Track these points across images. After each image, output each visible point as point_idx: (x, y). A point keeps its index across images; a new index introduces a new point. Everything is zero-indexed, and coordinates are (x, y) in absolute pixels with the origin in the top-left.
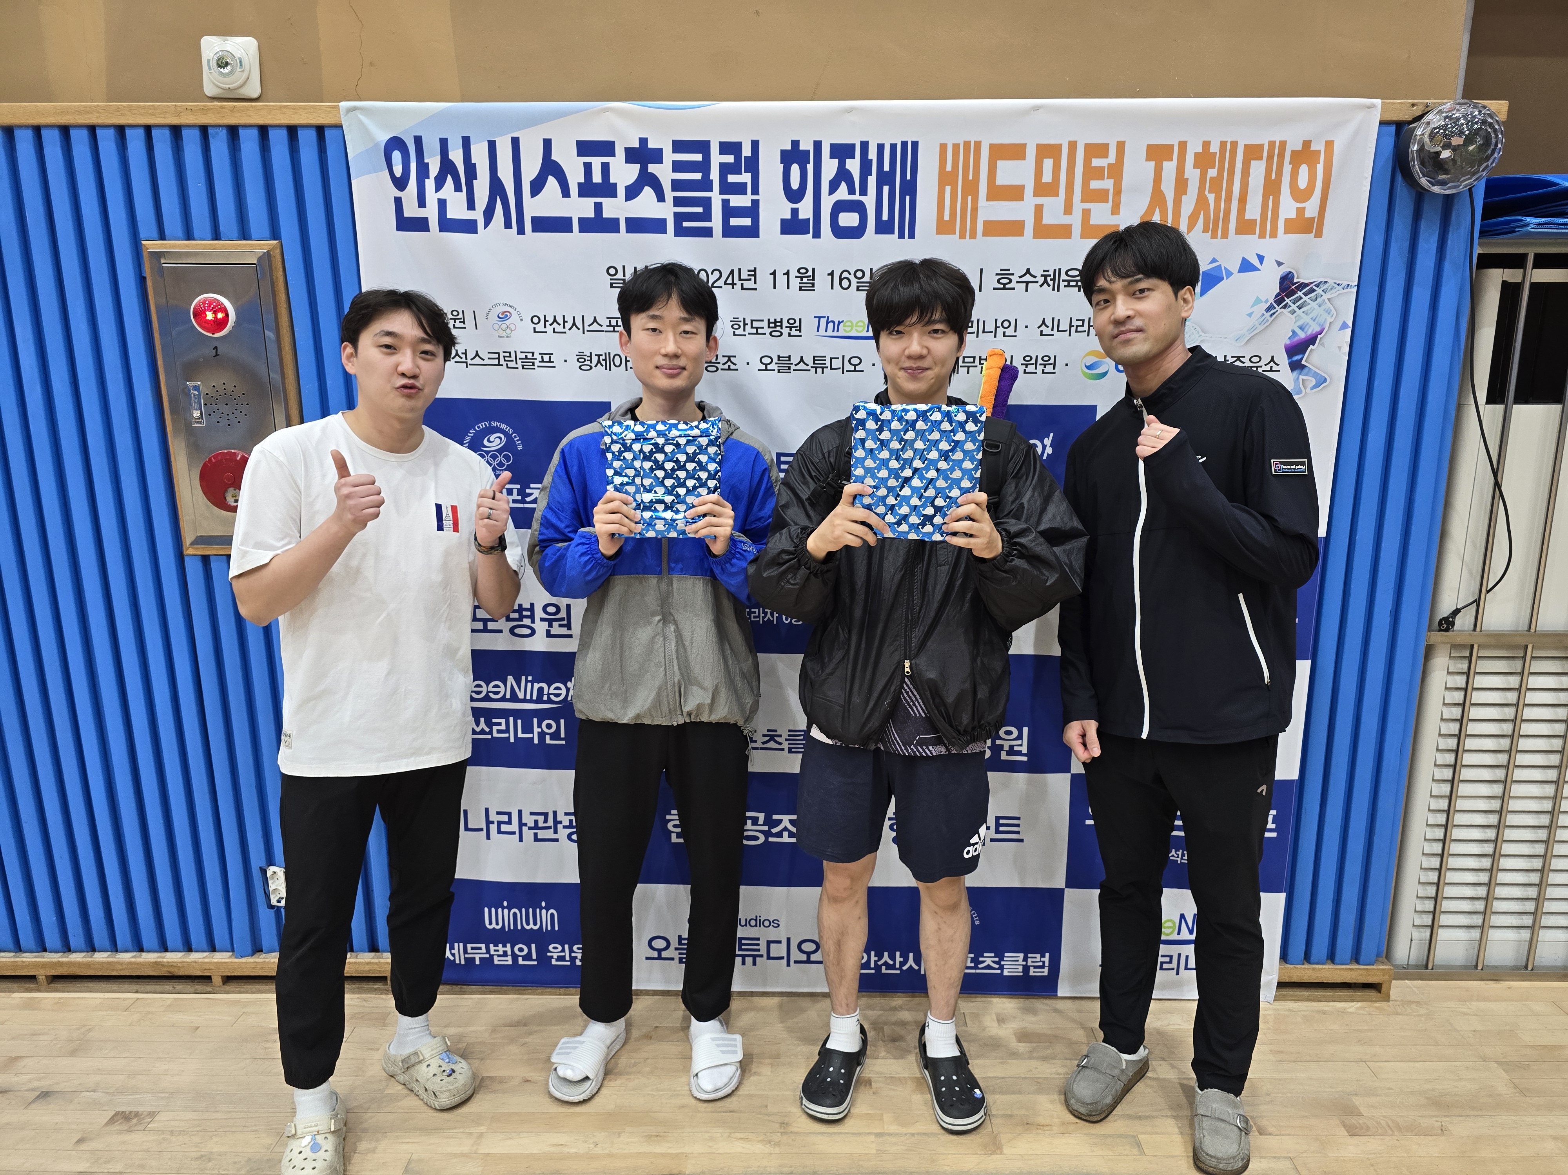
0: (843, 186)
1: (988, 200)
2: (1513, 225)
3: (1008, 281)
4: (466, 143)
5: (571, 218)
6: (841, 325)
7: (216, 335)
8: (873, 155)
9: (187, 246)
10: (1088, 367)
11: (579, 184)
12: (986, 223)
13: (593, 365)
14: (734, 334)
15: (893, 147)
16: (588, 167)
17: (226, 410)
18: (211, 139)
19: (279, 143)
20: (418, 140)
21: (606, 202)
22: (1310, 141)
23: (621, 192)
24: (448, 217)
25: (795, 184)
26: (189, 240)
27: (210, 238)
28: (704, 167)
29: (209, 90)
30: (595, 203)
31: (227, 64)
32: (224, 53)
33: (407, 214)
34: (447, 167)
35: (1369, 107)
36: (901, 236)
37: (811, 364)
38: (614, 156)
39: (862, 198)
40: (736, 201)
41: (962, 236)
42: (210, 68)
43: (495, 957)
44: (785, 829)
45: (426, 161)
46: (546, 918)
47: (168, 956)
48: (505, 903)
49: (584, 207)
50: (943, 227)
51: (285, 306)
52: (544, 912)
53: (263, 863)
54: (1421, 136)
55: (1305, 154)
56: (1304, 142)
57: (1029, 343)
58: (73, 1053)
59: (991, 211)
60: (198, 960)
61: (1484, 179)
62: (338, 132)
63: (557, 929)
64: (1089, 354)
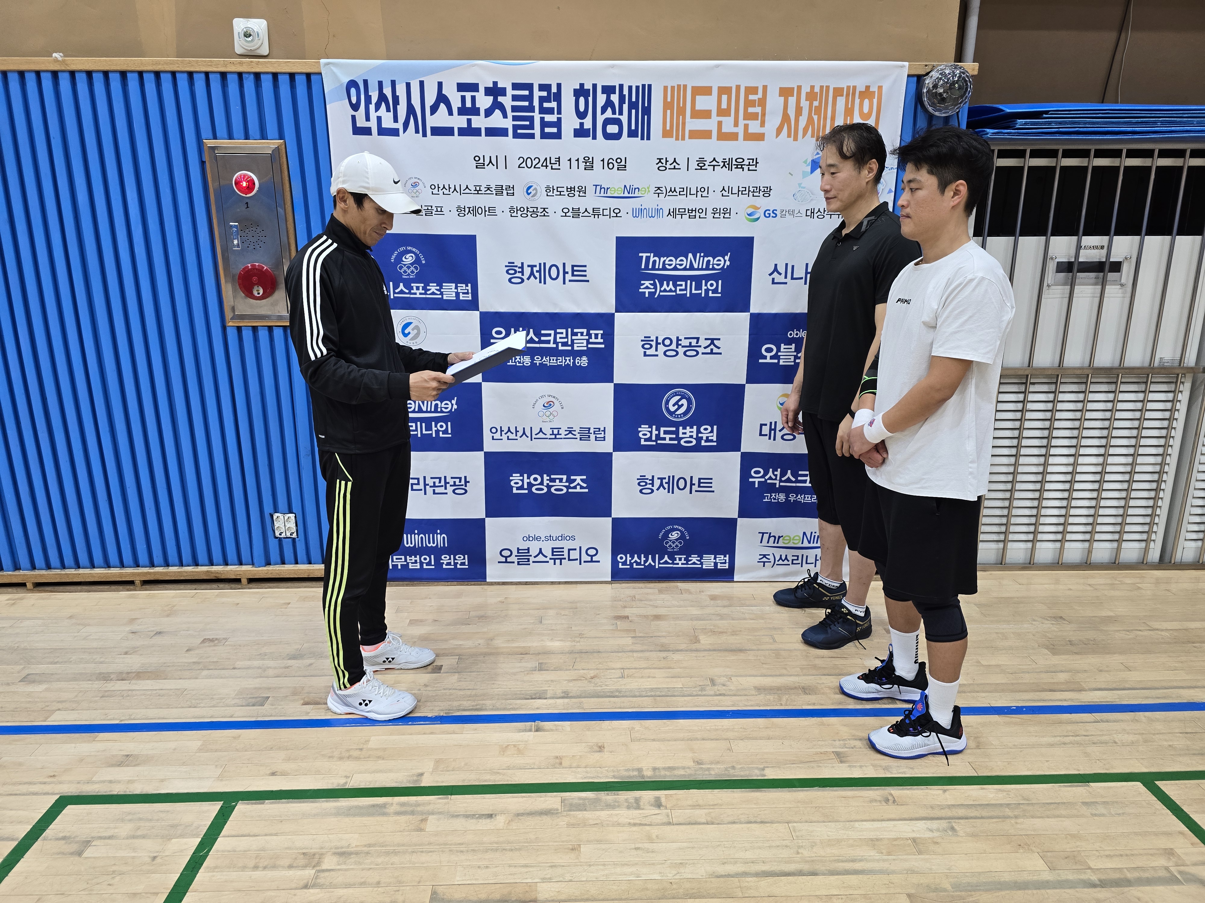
0: (609, 109)
1: (691, 118)
2: (981, 133)
3: (703, 165)
4: (393, 83)
5: (453, 128)
6: (609, 190)
7: (248, 196)
8: (626, 92)
9: (230, 143)
10: (748, 215)
11: (458, 108)
12: (690, 131)
13: (466, 213)
14: (547, 195)
15: (637, 88)
16: (463, 98)
17: (253, 239)
18: (244, 81)
19: (284, 83)
20: (366, 82)
21: (473, 118)
22: (869, 86)
23: (482, 112)
24: (383, 126)
25: (582, 108)
26: (230, 139)
27: (243, 138)
28: (530, 98)
29: (238, 50)
30: (468, 119)
31: (250, 35)
32: (248, 29)
33: (359, 125)
34: (382, 97)
35: (902, 67)
36: (642, 139)
37: (591, 212)
38: (478, 91)
39: (620, 117)
40: (549, 118)
41: (677, 139)
42: (239, 38)
43: (410, 565)
44: (578, 484)
45: (370, 94)
46: (440, 539)
47: (215, 568)
48: (416, 532)
49: (460, 122)
50: (666, 134)
51: (287, 178)
52: (439, 536)
53: (272, 511)
54: (928, 83)
55: (867, 93)
56: (866, 87)
57: (716, 201)
58: (168, 616)
59: (693, 124)
60: (232, 570)
61: (966, 107)
62: (319, 77)
63: (446, 546)
64: (748, 207)
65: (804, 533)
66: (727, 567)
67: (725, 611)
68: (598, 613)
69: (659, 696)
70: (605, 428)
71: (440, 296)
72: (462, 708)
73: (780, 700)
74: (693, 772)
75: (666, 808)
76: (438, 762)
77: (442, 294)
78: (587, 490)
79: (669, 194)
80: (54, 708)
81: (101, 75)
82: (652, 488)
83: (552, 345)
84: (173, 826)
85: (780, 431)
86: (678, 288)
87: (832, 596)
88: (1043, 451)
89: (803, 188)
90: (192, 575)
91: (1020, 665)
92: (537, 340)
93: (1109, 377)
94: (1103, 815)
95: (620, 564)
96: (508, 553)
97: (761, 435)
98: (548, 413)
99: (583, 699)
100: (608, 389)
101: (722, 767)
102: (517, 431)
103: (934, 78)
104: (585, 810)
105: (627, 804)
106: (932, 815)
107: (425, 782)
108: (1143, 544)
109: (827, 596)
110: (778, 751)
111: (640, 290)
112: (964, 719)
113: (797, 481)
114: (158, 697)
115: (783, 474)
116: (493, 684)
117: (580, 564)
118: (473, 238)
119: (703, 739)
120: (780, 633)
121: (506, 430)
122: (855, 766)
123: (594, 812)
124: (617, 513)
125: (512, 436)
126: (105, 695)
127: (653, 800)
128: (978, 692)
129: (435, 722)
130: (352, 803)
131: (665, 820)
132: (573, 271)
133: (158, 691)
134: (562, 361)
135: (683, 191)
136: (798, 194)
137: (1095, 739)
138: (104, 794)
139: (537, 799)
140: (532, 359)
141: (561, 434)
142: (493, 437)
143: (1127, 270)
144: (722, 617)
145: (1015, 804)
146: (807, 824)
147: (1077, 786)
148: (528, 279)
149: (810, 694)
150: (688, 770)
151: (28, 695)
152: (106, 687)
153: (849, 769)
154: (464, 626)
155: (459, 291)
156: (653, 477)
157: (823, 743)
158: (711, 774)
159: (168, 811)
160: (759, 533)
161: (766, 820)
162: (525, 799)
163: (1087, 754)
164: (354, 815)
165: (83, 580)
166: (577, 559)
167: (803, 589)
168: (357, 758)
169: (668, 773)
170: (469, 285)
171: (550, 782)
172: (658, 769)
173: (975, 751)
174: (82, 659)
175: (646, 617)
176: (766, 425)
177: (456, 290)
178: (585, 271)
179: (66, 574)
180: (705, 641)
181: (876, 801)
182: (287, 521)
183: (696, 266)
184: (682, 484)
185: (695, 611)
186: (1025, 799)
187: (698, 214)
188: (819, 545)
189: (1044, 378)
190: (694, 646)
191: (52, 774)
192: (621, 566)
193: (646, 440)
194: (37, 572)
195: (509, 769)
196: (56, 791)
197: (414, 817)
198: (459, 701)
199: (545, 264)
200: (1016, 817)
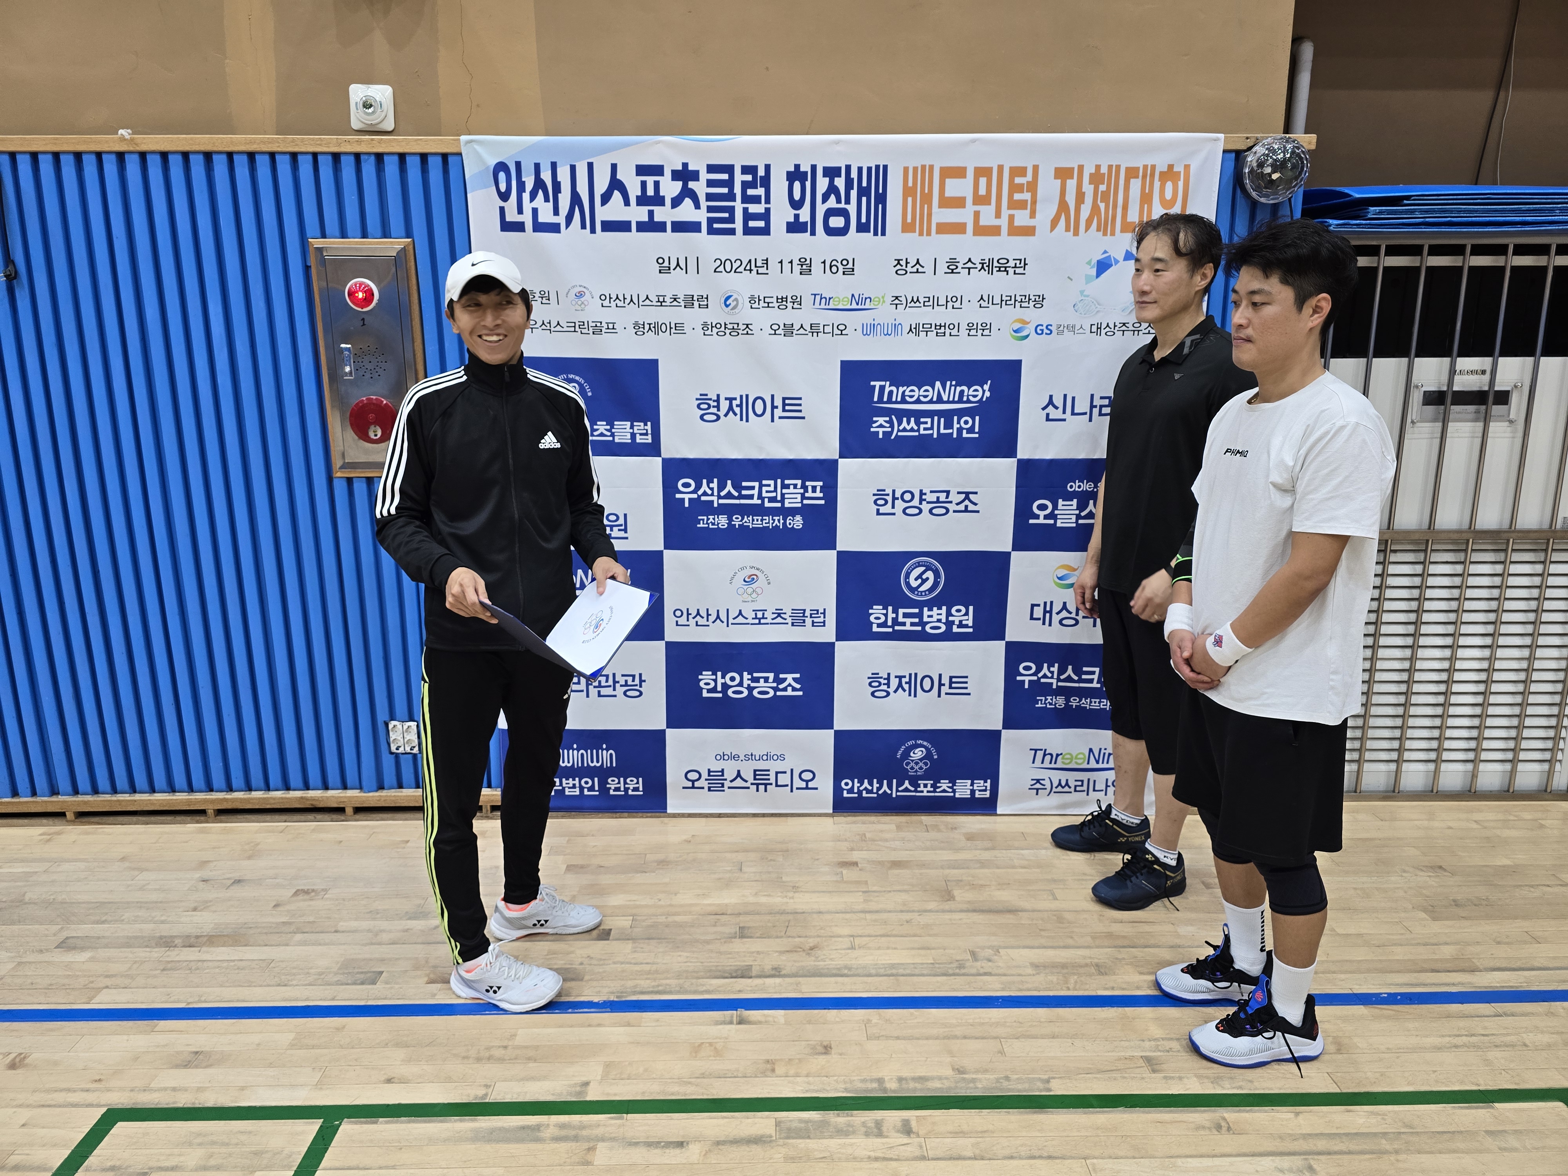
0: (833, 197)
1: (940, 207)
3: (954, 267)
4: (554, 166)
5: (630, 222)
6: (831, 300)
7: (365, 310)
9: (343, 242)
10: (1015, 331)
11: (637, 197)
12: (938, 224)
13: (645, 331)
14: (751, 308)
15: (869, 169)
16: (644, 184)
17: (369, 366)
18: (363, 164)
19: (413, 165)
20: (518, 165)
21: (657, 209)
22: (1173, 166)
23: (668, 202)
24: (540, 220)
25: (797, 196)
26: (343, 238)
27: (360, 236)
28: (730, 183)
29: (355, 124)
30: (649, 211)
31: (371, 106)
32: (367, 97)
33: (508, 219)
34: (539, 184)
35: (1215, 140)
36: (876, 234)
37: (809, 329)
38: (663, 175)
39: (847, 207)
40: (753, 208)
41: (921, 234)
42: (357, 109)
43: (567, 789)
44: (790, 685)
45: (523, 180)
46: (606, 757)
47: (311, 794)
48: (575, 746)
49: (640, 214)
50: (907, 228)
51: (415, 287)
52: (605, 752)
53: (387, 718)
54: (1251, 161)
55: (1170, 174)
56: (1169, 166)
57: (971, 313)
58: (249, 858)
59: (941, 215)
60: (334, 796)
61: (1301, 191)
62: (457, 158)
63: (614, 765)
64: (1015, 321)
65: (1091, 750)
66: (988, 796)
67: (986, 855)
68: (817, 858)
69: (903, 975)
70: (825, 610)
71: (611, 439)
72: (638, 989)
73: (1066, 982)
74: (953, 1085)
75: (918, 1136)
76: (608, 1066)
77: (613, 435)
78: (801, 693)
79: (911, 305)
80: (101, 985)
81: (179, 158)
82: (888, 689)
83: (756, 501)
84: (255, 1153)
85: (1058, 613)
86: (922, 426)
87: (1130, 837)
88: (1409, 641)
89: (1085, 296)
90: (282, 803)
91: (1389, 934)
92: (736, 494)
93: (1496, 543)
94: (1515, 1150)
95: (845, 792)
96: (696, 776)
97: (1032, 618)
98: (750, 591)
99: (800, 979)
100: (829, 558)
101: (992, 1077)
102: (708, 615)
103: (1258, 155)
104: (809, 1137)
105: (864, 1129)
106: (1281, 1149)
107: (592, 1095)
108: (1546, 766)
109: (1124, 836)
110: (1067, 1054)
111: (872, 430)
112: (1320, 1011)
113: (1081, 681)
114: (237, 971)
115: (1062, 671)
116: (680, 956)
117: (792, 791)
118: (655, 362)
119: (965, 1037)
120: (1062, 886)
121: (694, 613)
122: (1172, 1078)
123: (821, 1141)
124: (841, 722)
125: (701, 621)
126: (167, 968)
127: (900, 1124)
128: (1334, 972)
129: (604, 1010)
130: (494, 1124)
131: (918, 1153)
132: (784, 405)
133: (236, 963)
134: (769, 522)
135: (929, 301)
136: (1079, 305)
137: (1498, 1040)
138: (167, 1106)
139: (743, 1120)
140: (730, 519)
141: (766, 618)
142: (677, 622)
143: (1517, 402)
144: (983, 864)
145: (1394, 1133)
146: (1111, 1160)
147: (1477, 1108)
148: (726, 415)
149: (1106, 974)
150: (945, 1081)
151: (66, 966)
152: (168, 956)
153: (1164, 1081)
154: (639, 875)
155: (635, 432)
156: (889, 674)
157: (1127, 1044)
158: (978, 1088)
159: (250, 1132)
160: (1031, 749)
161: (1055, 1155)
162: (727, 1120)
163: (1487, 1062)
164: (498, 1141)
165: (139, 809)
166: (787, 786)
167: (1092, 827)
168: (501, 1060)
169: (918, 1086)
170: (649, 424)
171: (760, 1096)
172: (906, 1079)
173: (1335, 1057)
174: (137, 916)
175: (881, 863)
176: (1038, 605)
177: (631, 431)
178: (800, 405)
179: (118, 801)
180: (962, 895)
181: (1204, 1128)
182: (406, 731)
183: (945, 398)
184: (927, 684)
185: (947, 856)
186: (1407, 1126)
187: (948, 331)
188: (1111, 764)
189: (1409, 543)
190: (947, 906)
191: (98, 1078)
192: (845, 794)
193: (879, 626)
194: (80, 798)
195: (704, 1078)
196: (103, 1103)
197: (578, 1144)
198: (635, 979)
199: (747, 396)
200: (1397, 1152)
